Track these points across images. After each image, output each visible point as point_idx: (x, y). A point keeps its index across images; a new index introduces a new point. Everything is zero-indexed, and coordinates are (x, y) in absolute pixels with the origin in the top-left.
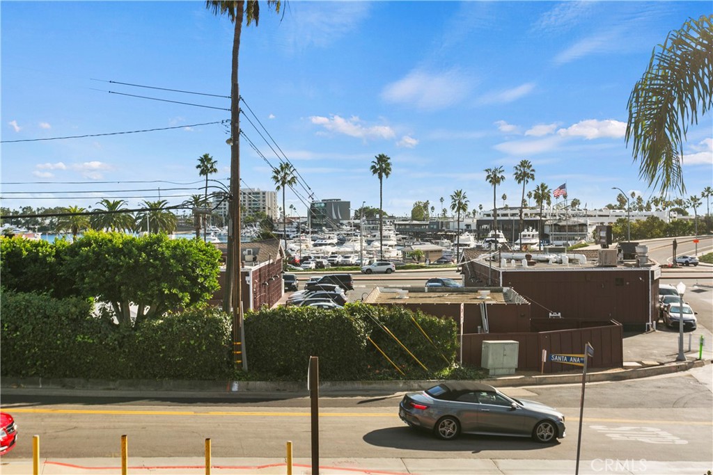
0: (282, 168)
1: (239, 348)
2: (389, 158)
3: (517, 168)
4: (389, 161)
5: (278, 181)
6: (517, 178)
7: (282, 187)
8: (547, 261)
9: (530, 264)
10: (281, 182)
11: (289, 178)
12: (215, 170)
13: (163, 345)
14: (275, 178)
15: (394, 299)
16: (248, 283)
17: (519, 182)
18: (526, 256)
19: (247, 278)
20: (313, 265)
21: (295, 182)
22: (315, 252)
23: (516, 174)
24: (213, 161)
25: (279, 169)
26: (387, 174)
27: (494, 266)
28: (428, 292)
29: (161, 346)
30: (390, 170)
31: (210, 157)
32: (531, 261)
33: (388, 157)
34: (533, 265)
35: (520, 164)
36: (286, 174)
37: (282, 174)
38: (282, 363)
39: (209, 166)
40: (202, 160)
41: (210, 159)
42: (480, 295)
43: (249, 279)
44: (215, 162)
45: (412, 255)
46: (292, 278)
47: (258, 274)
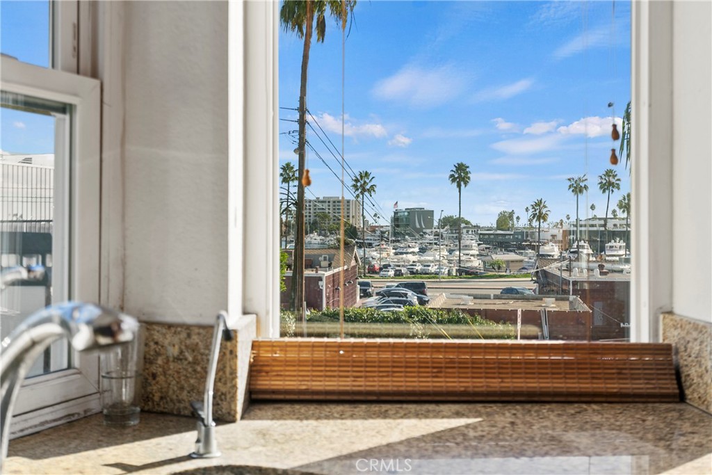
0: (361, 177)
2: (468, 167)
3: (601, 177)
4: (468, 170)
5: (357, 190)
6: (601, 188)
7: (361, 196)
8: (621, 271)
9: (602, 273)
10: (360, 190)
11: (368, 187)
12: (297, 179)
14: (355, 186)
15: (459, 304)
16: (321, 287)
17: (604, 191)
18: (599, 265)
19: (320, 283)
20: (392, 273)
21: (374, 191)
22: (396, 260)
23: (601, 183)
24: (294, 170)
25: (359, 177)
26: (466, 183)
27: (565, 275)
28: (494, 299)
30: (469, 178)
31: (291, 166)
32: (604, 271)
33: (467, 165)
34: (606, 275)
35: (605, 173)
36: (365, 182)
37: (362, 182)
39: (291, 174)
40: (284, 169)
41: (292, 168)
42: (545, 303)
43: (323, 284)
45: (491, 265)
46: (367, 284)
47: (331, 279)
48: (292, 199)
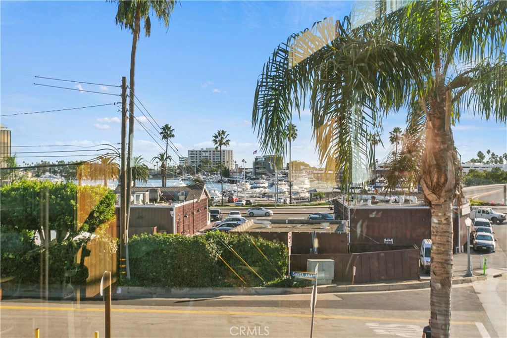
0: (219, 134)
1: (124, 263)
2: (295, 127)
3: (391, 134)
4: (295, 128)
5: (217, 143)
6: (391, 140)
7: (219, 147)
8: (388, 201)
9: (373, 203)
10: (218, 144)
11: (224, 141)
12: (173, 136)
13: (66, 260)
14: (215, 141)
15: (261, 228)
16: (172, 216)
17: (393, 143)
18: (372, 197)
19: (171, 212)
20: (244, 202)
21: (228, 144)
22: (251, 193)
23: (391, 137)
24: (171, 129)
25: (217, 134)
26: (294, 138)
27: (346, 204)
28: (288, 223)
29: (64, 261)
30: (296, 134)
31: (169, 126)
32: (375, 201)
33: (295, 125)
34: (376, 204)
35: (393, 130)
36: (222, 138)
37: (220, 138)
38: (154, 274)
39: (169, 133)
40: (164, 129)
41: (170, 128)
42: (322, 226)
43: (174, 213)
44: (173, 130)
45: (315, 195)
46: (217, 212)
47: (182, 209)
48: (117, 153)
